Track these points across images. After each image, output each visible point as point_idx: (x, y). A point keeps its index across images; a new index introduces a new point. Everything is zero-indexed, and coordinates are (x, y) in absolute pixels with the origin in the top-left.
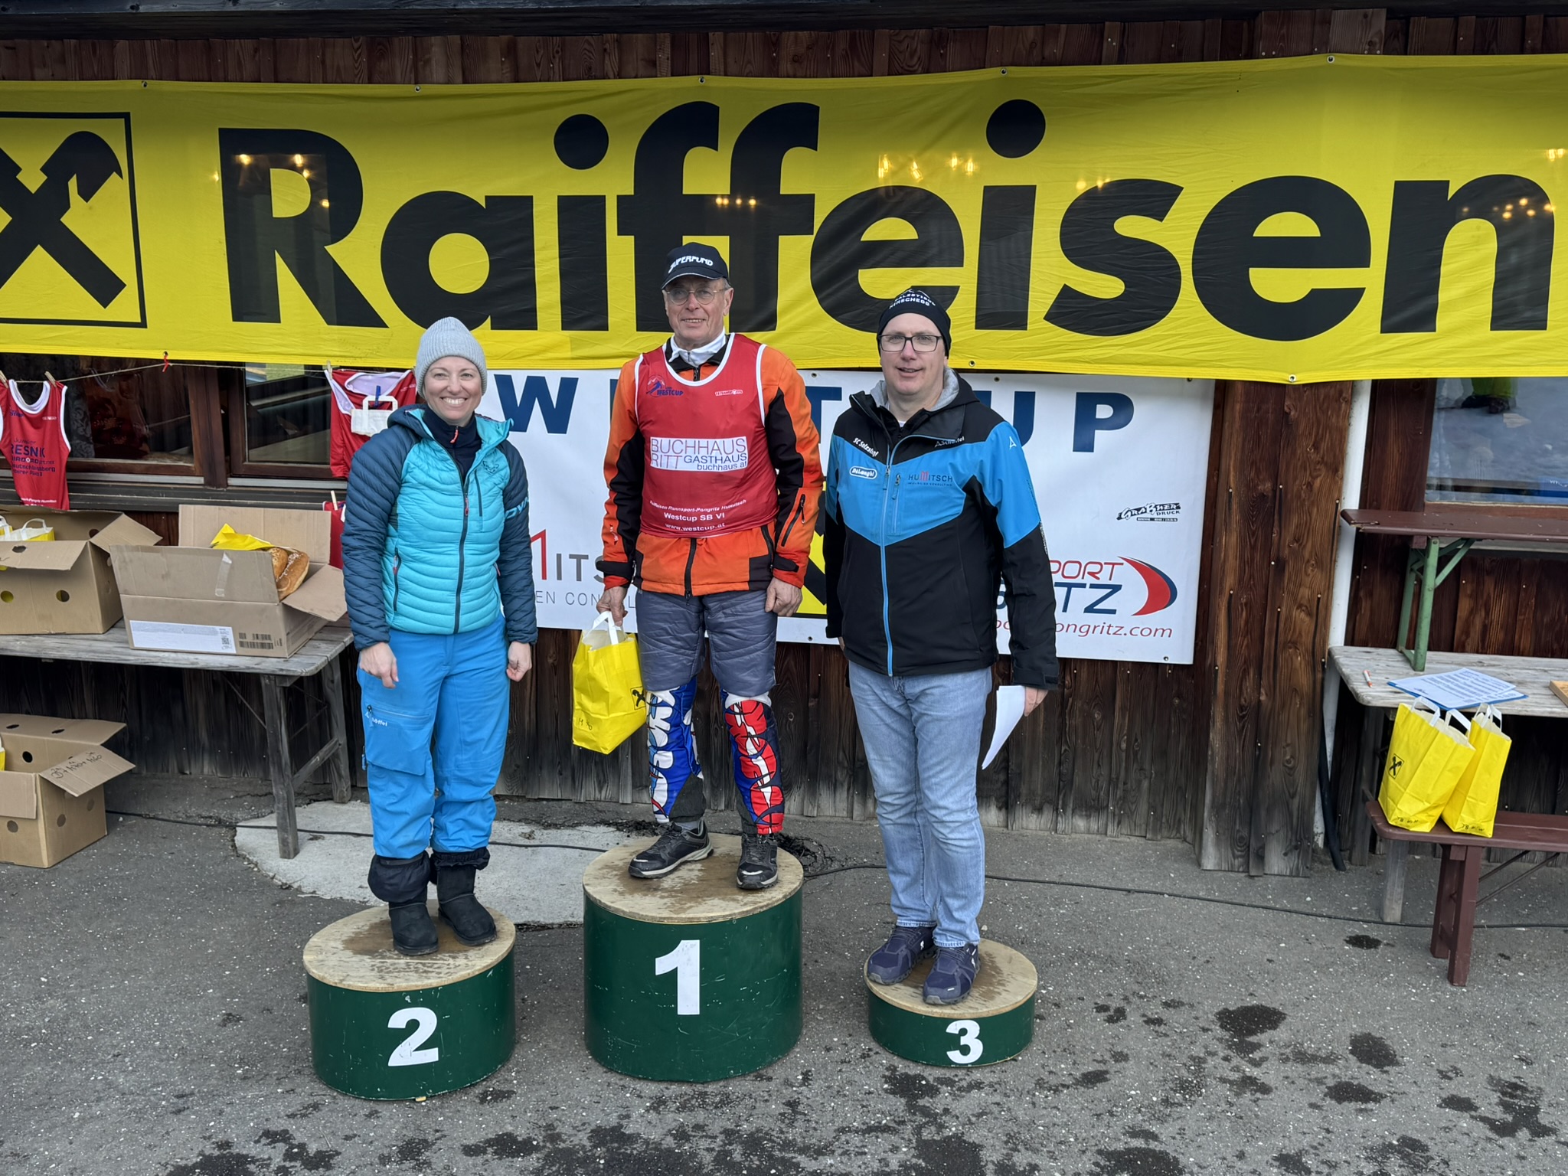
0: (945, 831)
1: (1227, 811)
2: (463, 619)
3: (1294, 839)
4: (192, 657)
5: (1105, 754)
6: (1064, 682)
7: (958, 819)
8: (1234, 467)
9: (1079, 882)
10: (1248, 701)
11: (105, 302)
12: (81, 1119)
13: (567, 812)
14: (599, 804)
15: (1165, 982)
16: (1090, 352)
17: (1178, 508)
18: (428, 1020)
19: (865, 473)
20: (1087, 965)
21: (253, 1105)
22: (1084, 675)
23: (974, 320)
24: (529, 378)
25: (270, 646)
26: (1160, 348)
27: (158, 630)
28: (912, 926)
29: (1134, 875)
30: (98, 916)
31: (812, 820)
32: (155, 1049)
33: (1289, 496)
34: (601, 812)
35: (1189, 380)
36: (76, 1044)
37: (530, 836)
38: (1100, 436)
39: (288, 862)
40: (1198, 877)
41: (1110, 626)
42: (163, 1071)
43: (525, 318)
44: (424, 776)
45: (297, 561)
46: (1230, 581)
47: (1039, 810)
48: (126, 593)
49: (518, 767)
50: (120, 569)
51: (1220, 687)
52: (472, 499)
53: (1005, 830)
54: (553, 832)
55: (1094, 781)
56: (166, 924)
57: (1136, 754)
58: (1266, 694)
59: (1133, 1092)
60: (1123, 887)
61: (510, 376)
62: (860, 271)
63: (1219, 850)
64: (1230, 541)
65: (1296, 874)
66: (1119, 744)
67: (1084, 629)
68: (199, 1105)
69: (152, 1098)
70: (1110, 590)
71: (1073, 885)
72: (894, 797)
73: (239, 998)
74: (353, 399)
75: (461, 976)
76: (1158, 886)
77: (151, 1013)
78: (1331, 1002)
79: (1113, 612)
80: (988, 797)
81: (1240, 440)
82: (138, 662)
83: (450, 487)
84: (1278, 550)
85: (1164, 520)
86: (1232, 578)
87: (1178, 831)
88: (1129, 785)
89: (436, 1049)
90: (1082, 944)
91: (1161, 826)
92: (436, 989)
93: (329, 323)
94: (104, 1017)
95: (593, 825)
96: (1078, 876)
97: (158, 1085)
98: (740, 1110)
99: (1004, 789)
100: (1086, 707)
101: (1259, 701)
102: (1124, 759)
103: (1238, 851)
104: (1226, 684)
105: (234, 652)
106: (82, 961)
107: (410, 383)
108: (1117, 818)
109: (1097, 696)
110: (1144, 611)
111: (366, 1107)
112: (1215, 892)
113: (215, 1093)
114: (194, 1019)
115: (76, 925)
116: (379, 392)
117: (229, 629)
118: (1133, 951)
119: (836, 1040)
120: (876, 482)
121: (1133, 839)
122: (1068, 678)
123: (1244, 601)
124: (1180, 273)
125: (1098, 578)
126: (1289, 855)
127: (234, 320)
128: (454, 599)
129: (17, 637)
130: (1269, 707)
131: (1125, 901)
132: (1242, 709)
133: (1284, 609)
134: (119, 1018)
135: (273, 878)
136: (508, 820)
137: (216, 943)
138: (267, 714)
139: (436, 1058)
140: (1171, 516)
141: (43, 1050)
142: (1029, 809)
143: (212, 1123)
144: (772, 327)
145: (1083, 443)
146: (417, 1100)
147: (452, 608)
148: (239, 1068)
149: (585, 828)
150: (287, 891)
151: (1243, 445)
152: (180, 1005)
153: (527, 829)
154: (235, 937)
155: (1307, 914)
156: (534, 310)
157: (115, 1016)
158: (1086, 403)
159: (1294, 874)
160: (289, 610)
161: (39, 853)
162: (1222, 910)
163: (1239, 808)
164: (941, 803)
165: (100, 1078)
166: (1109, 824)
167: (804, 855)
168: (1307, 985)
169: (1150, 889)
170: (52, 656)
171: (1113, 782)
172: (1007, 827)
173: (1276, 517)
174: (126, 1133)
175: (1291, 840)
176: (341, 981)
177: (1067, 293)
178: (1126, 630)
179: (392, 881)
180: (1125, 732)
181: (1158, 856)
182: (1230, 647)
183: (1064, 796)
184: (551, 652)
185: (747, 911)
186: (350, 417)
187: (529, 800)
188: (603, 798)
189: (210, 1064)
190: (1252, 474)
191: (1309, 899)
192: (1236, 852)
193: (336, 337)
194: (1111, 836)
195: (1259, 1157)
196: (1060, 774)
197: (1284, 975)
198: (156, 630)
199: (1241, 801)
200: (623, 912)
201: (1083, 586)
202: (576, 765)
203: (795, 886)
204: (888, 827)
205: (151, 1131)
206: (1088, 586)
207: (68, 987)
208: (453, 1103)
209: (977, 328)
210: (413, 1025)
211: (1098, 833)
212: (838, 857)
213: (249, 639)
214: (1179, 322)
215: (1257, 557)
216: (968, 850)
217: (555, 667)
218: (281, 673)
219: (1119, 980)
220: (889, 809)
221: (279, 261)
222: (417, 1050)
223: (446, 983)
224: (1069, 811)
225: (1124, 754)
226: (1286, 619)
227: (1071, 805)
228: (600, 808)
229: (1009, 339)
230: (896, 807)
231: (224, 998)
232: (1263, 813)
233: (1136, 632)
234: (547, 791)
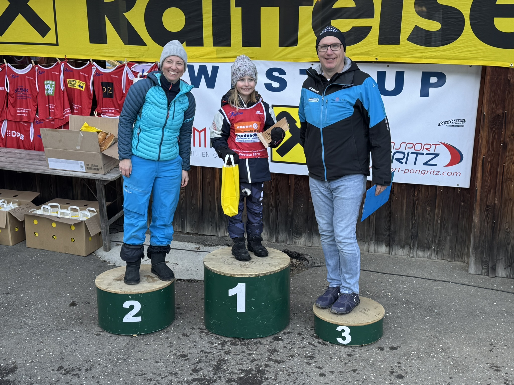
0: (342, 246)
1: (480, 249)
2: (162, 156)
3: (509, 262)
4: (71, 172)
5: (431, 225)
6: (414, 194)
7: (347, 242)
8: (486, 104)
9: (415, 276)
10: (490, 203)
11: (43, 35)
12: (14, 334)
13: (214, 240)
14: (226, 238)
15: (440, 314)
16: (426, 54)
17: (465, 121)
18: (137, 306)
19: (314, 100)
20: (409, 306)
21: (75, 333)
22: (423, 191)
23: (378, 40)
24: (200, 66)
25: (98, 169)
26: (455, 52)
27: (58, 162)
28: (335, 287)
29: (439, 275)
30: (33, 268)
31: (309, 247)
32: (44, 313)
33: (509, 116)
34: (226, 241)
35: (471, 66)
36: (17, 310)
37: (198, 248)
38: (432, 90)
39: (106, 253)
40: (466, 276)
41: (434, 171)
42: (46, 320)
43: (199, 42)
44: (144, 215)
45: (109, 137)
46: (483, 152)
47: (403, 247)
48: (46, 147)
49: (195, 222)
50: (44, 138)
51: (478, 197)
52: (171, 112)
53: (389, 255)
54: (207, 247)
55: (426, 236)
56: (57, 271)
57: (444, 225)
58: (498, 201)
59: (413, 352)
60: (433, 279)
61: (193, 65)
62: (332, 20)
63: (476, 266)
64: (484, 135)
65: (509, 277)
66: (437, 221)
67: (423, 172)
68: (56, 332)
69: (40, 329)
70: (434, 156)
71: (412, 277)
72: (326, 232)
73: (78, 297)
74: (134, 74)
75: (150, 290)
76: (449, 279)
77: (45, 301)
78: (508, 326)
79: (436, 165)
80: (382, 241)
81: (489, 91)
82: (51, 174)
83: (163, 106)
84: (504, 139)
85: (458, 126)
86: (485, 150)
87: (462, 258)
88: (441, 238)
89: (141, 317)
90: (409, 299)
91: (455, 256)
92: (141, 294)
93: (125, 44)
94: (28, 301)
95: (223, 245)
96: (415, 274)
97: (43, 325)
98: (255, 347)
99: (389, 238)
100: (423, 205)
101: (495, 203)
102: (439, 227)
103: (484, 266)
104: (481, 196)
105: (85, 171)
106: (24, 282)
107: (155, 68)
108: (435, 251)
109: (428, 201)
110: (448, 165)
111: (114, 337)
112: (472, 282)
113: (62, 328)
114: (60, 304)
115: (25, 270)
116: (143, 71)
117: (83, 162)
118: (429, 302)
119: (298, 326)
120: (318, 103)
121: (443, 261)
122: (416, 192)
123: (489, 160)
124: (464, 20)
125: (429, 151)
126: (507, 269)
127: (91, 42)
128: (158, 147)
129: (9, 163)
130: (499, 206)
131: (432, 284)
132: (487, 206)
133: (507, 164)
134: (33, 302)
135: (100, 258)
136: (191, 242)
137: (73, 279)
138: (98, 195)
139: (141, 321)
140: (461, 124)
141: (5, 311)
142: (399, 247)
143: (59, 338)
144: (296, 44)
145: (424, 93)
146: (134, 335)
147: (158, 151)
148: (73, 321)
149: (220, 247)
150: (104, 263)
151: (490, 94)
152: (56, 299)
153: (197, 246)
154: (81, 277)
155: (510, 293)
156: (202, 39)
157: (32, 301)
158: (426, 76)
159: (508, 277)
160: (105, 156)
161: (9, 241)
162: (473, 289)
163: (485, 248)
164: (340, 234)
165: (23, 321)
166: (432, 254)
167: (305, 261)
168: (501, 319)
169: (445, 280)
170: (21, 171)
171: (435, 237)
172: (389, 254)
173: (504, 125)
174: (28, 339)
175: (507, 263)
176: (106, 289)
177: (417, 28)
178: (441, 173)
179: (127, 253)
180: (440, 216)
181: (451, 267)
182: (482, 180)
183: (414, 242)
184: (208, 177)
185: (265, 273)
186: (133, 81)
187: (200, 235)
188: (228, 236)
189: (63, 319)
190: (494, 106)
191: (512, 287)
192: (483, 267)
193: (128, 49)
194: (433, 259)
195: (458, 379)
196: (412, 233)
197: (492, 314)
198: (57, 162)
199: (486, 246)
200: (217, 271)
201: (423, 154)
202: (217, 222)
203: (286, 265)
204: (325, 245)
205: (37, 339)
206: (425, 154)
207: (17, 290)
208: (147, 337)
209: (379, 44)
210: (132, 307)
211: (428, 258)
212: (317, 262)
213: (90, 166)
214: (463, 41)
215: (495, 141)
216: (351, 255)
217: (209, 183)
218: (103, 179)
219: (420, 312)
220: (325, 237)
221: (107, 19)
222: (133, 316)
223: (144, 292)
224: (416, 248)
225: (439, 225)
226: (507, 169)
227: (416, 246)
228: (226, 239)
229: (393, 48)
230: (327, 237)
231: (72, 297)
232: (495, 251)
233: (445, 174)
234: (206, 232)
